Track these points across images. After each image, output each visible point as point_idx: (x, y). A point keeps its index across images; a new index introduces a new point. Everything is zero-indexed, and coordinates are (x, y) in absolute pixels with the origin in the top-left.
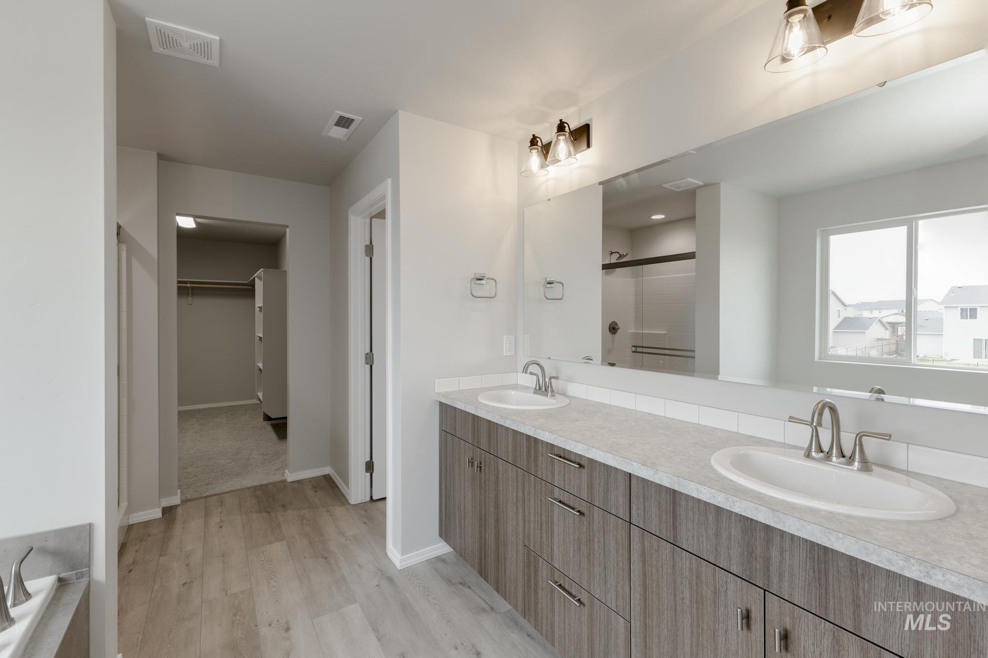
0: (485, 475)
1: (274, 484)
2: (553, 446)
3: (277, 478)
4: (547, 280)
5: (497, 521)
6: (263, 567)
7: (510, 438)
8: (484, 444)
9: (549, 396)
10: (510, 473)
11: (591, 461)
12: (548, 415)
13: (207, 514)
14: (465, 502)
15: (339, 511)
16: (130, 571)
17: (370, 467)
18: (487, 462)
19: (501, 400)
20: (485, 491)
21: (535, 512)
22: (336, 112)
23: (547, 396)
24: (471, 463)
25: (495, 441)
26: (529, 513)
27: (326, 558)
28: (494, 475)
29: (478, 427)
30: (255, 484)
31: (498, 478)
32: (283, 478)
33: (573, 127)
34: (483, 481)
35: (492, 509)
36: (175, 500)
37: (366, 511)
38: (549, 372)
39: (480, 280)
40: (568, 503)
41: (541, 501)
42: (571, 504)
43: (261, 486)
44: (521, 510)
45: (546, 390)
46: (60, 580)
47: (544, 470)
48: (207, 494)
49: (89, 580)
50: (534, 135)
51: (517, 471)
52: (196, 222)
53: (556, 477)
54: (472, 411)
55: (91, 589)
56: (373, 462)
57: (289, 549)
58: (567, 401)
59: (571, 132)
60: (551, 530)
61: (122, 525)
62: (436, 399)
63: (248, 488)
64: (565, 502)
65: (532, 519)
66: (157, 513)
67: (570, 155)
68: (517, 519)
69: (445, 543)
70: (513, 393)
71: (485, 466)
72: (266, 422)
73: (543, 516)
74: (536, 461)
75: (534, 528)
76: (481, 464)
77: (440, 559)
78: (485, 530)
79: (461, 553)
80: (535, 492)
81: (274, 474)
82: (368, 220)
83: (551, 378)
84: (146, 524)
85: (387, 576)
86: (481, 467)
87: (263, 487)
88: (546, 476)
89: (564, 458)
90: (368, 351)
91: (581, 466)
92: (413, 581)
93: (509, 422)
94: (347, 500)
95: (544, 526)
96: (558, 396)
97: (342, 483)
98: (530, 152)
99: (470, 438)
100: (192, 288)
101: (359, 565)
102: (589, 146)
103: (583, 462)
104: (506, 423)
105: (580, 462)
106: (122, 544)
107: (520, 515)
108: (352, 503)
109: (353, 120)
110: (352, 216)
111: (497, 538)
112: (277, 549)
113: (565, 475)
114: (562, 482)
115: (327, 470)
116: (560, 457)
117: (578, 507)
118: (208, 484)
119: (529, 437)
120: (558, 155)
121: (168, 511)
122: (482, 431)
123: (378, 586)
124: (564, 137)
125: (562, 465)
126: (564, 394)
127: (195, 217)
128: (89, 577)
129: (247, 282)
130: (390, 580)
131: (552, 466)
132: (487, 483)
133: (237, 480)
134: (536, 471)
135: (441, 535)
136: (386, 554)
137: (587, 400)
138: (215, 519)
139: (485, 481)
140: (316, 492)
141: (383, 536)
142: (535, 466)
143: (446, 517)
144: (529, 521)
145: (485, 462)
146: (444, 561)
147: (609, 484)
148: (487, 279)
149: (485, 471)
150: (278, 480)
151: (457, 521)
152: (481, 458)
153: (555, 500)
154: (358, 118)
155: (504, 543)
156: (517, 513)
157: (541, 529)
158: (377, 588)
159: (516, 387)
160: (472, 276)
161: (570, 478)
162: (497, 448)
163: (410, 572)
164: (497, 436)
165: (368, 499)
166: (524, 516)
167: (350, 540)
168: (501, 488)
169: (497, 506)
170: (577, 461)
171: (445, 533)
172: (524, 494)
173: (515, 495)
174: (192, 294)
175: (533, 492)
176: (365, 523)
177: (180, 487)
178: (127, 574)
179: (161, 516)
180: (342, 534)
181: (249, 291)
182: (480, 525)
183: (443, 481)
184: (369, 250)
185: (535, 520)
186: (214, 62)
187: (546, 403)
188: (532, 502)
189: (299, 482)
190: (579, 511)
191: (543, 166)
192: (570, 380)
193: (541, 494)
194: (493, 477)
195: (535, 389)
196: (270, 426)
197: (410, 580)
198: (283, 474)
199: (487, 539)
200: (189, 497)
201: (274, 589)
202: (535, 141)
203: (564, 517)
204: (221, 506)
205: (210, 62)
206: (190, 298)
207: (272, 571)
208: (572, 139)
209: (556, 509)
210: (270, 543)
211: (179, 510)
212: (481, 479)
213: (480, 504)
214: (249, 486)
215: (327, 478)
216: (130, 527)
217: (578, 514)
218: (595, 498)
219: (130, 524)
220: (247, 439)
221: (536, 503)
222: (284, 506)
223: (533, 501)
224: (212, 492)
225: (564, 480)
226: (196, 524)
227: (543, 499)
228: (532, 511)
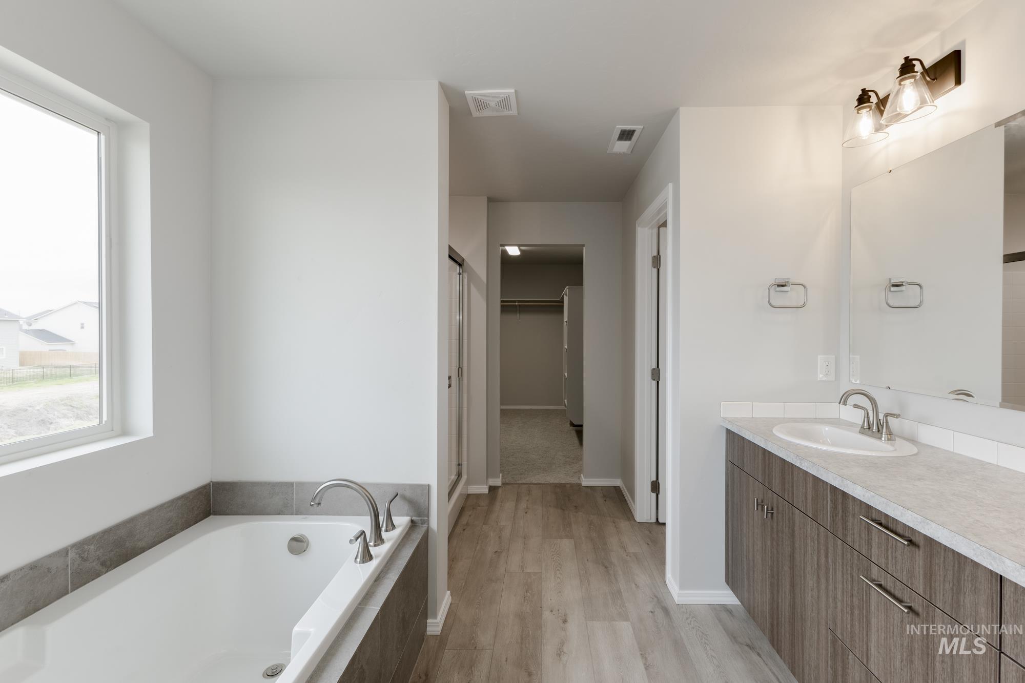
0: (777, 525)
1: (572, 485)
2: (869, 507)
3: (573, 480)
4: (892, 281)
5: (793, 586)
6: (553, 557)
7: (810, 485)
8: (776, 486)
9: (883, 439)
10: (809, 530)
11: (930, 541)
12: (871, 464)
13: (518, 499)
14: (753, 551)
15: (624, 525)
16: (464, 530)
17: (655, 487)
18: (781, 509)
19: (807, 436)
20: (778, 545)
21: (843, 589)
22: (617, 127)
23: (880, 438)
24: (761, 505)
25: (790, 485)
26: (835, 588)
27: (606, 567)
28: (789, 528)
29: (769, 464)
30: (556, 482)
31: (793, 531)
32: (579, 482)
33: (928, 63)
34: (775, 530)
35: (786, 568)
36: (497, 482)
37: (650, 532)
38: (884, 406)
39: (783, 286)
40: (892, 591)
41: (852, 577)
42: (898, 594)
43: (560, 485)
44: (823, 580)
45: (879, 431)
46: (412, 521)
47: (856, 536)
48: (520, 482)
49: (428, 527)
50: (863, 90)
51: (818, 529)
52: (520, 250)
53: (875, 550)
54: (762, 444)
55: (429, 534)
56: (659, 483)
57: (576, 548)
58: (915, 450)
59: (926, 72)
60: (867, 620)
61: (462, 493)
62: (721, 424)
63: (550, 484)
64: (888, 588)
65: (839, 596)
66: (484, 490)
67: (923, 102)
68: (819, 591)
69: (731, 592)
70: (827, 429)
71: (778, 513)
72: (572, 427)
73: (854, 598)
74: (845, 522)
75: (842, 610)
76: (772, 509)
77: (725, 608)
78: (778, 592)
79: (751, 610)
80: (843, 563)
81: (572, 476)
82: (656, 230)
83: (886, 415)
84: (478, 496)
85: (663, 606)
86: (772, 513)
87: (562, 486)
88: (860, 546)
89: (887, 528)
90: (654, 366)
91: (911, 542)
92: (691, 621)
93: (806, 464)
94: (633, 516)
95: (856, 612)
96: (898, 441)
97: (630, 498)
98: (858, 113)
99: (760, 476)
100: (520, 305)
101: (636, 585)
102: (958, 82)
103: (916, 539)
104: (803, 464)
105: (912, 538)
106: (462, 507)
107: (823, 586)
108: (638, 520)
109: (634, 131)
110: (639, 228)
111: (793, 607)
112: (566, 545)
113: (887, 550)
114: (883, 560)
115: (618, 482)
116: (880, 524)
117: (908, 601)
118: (522, 474)
119: (834, 489)
120: (900, 108)
121: (493, 489)
122: (774, 470)
123: (652, 612)
124: (912, 80)
125: (884, 536)
126: (913, 440)
127: (519, 246)
128: (428, 525)
129: (559, 299)
130: (666, 611)
131: (868, 535)
132: (780, 535)
133: (543, 475)
134: (845, 535)
135: (727, 581)
136: (665, 582)
137: (953, 453)
138: (523, 505)
139: (778, 531)
140: (605, 500)
141: (663, 563)
142: (843, 528)
143: (732, 562)
144: (835, 598)
145: (778, 507)
146: (730, 613)
147: (962, 582)
148: (792, 284)
149: (777, 519)
150: (575, 482)
151: (745, 570)
152: (772, 503)
153: (872, 581)
154: (638, 128)
155: (801, 615)
156: (818, 582)
157: (852, 614)
158: (651, 614)
159: (836, 422)
160: (773, 282)
161: (896, 558)
162: (793, 494)
163: (689, 611)
164: (792, 479)
165: (654, 520)
166: (827, 588)
167: (630, 556)
168: (797, 545)
169: (792, 567)
170: (907, 534)
171: (733, 580)
172: (827, 561)
173: (816, 558)
174: (519, 311)
175: (840, 561)
176: (648, 544)
177: (502, 471)
178: (462, 531)
179: (488, 493)
180: (624, 548)
181: (557, 308)
182: (772, 584)
183: (730, 520)
184: (657, 261)
185: (843, 600)
186: (514, 112)
187: (878, 448)
188: (839, 574)
189: (592, 488)
190: (910, 608)
191: (878, 128)
192: (923, 420)
193: (852, 567)
194: (787, 528)
195: (863, 427)
196: (574, 432)
197: (687, 619)
198: (579, 478)
199: (780, 604)
200: (507, 482)
201: (559, 580)
202: (866, 97)
203: (887, 609)
204: (529, 495)
205: (510, 113)
206: (518, 315)
207: (559, 564)
208: (928, 79)
209: (873, 594)
210: (561, 538)
211: (500, 490)
212: (772, 528)
213: (771, 558)
214: (551, 482)
215: (617, 489)
216: (469, 496)
217: (906, 611)
218: (938, 597)
219: (469, 493)
220: (555, 441)
221: (845, 577)
222: (576, 507)
223: (841, 573)
224: (524, 481)
225: (887, 558)
226: (510, 505)
227: (854, 574)
228: (840, 586)
